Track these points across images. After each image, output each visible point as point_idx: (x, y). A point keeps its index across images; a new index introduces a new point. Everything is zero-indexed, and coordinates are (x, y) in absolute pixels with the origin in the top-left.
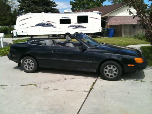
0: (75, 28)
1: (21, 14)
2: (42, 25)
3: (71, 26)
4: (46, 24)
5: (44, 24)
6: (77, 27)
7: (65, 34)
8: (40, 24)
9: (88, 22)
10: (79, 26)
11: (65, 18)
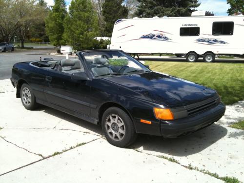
0: (207, 43)
1: (121, 20)
2: (150, 37)
3: (199, 40)
4: (157, 36)
5: (154, 35)
6: (209, 42)
7: (187, 53)
8: (147, 35)
9: (232, 34)
10: (215, 41)
11: (189, 25)
